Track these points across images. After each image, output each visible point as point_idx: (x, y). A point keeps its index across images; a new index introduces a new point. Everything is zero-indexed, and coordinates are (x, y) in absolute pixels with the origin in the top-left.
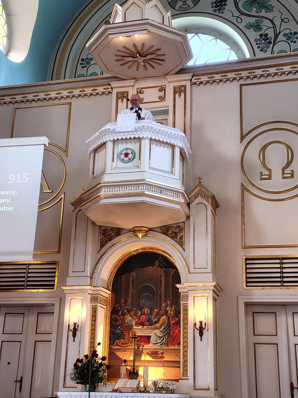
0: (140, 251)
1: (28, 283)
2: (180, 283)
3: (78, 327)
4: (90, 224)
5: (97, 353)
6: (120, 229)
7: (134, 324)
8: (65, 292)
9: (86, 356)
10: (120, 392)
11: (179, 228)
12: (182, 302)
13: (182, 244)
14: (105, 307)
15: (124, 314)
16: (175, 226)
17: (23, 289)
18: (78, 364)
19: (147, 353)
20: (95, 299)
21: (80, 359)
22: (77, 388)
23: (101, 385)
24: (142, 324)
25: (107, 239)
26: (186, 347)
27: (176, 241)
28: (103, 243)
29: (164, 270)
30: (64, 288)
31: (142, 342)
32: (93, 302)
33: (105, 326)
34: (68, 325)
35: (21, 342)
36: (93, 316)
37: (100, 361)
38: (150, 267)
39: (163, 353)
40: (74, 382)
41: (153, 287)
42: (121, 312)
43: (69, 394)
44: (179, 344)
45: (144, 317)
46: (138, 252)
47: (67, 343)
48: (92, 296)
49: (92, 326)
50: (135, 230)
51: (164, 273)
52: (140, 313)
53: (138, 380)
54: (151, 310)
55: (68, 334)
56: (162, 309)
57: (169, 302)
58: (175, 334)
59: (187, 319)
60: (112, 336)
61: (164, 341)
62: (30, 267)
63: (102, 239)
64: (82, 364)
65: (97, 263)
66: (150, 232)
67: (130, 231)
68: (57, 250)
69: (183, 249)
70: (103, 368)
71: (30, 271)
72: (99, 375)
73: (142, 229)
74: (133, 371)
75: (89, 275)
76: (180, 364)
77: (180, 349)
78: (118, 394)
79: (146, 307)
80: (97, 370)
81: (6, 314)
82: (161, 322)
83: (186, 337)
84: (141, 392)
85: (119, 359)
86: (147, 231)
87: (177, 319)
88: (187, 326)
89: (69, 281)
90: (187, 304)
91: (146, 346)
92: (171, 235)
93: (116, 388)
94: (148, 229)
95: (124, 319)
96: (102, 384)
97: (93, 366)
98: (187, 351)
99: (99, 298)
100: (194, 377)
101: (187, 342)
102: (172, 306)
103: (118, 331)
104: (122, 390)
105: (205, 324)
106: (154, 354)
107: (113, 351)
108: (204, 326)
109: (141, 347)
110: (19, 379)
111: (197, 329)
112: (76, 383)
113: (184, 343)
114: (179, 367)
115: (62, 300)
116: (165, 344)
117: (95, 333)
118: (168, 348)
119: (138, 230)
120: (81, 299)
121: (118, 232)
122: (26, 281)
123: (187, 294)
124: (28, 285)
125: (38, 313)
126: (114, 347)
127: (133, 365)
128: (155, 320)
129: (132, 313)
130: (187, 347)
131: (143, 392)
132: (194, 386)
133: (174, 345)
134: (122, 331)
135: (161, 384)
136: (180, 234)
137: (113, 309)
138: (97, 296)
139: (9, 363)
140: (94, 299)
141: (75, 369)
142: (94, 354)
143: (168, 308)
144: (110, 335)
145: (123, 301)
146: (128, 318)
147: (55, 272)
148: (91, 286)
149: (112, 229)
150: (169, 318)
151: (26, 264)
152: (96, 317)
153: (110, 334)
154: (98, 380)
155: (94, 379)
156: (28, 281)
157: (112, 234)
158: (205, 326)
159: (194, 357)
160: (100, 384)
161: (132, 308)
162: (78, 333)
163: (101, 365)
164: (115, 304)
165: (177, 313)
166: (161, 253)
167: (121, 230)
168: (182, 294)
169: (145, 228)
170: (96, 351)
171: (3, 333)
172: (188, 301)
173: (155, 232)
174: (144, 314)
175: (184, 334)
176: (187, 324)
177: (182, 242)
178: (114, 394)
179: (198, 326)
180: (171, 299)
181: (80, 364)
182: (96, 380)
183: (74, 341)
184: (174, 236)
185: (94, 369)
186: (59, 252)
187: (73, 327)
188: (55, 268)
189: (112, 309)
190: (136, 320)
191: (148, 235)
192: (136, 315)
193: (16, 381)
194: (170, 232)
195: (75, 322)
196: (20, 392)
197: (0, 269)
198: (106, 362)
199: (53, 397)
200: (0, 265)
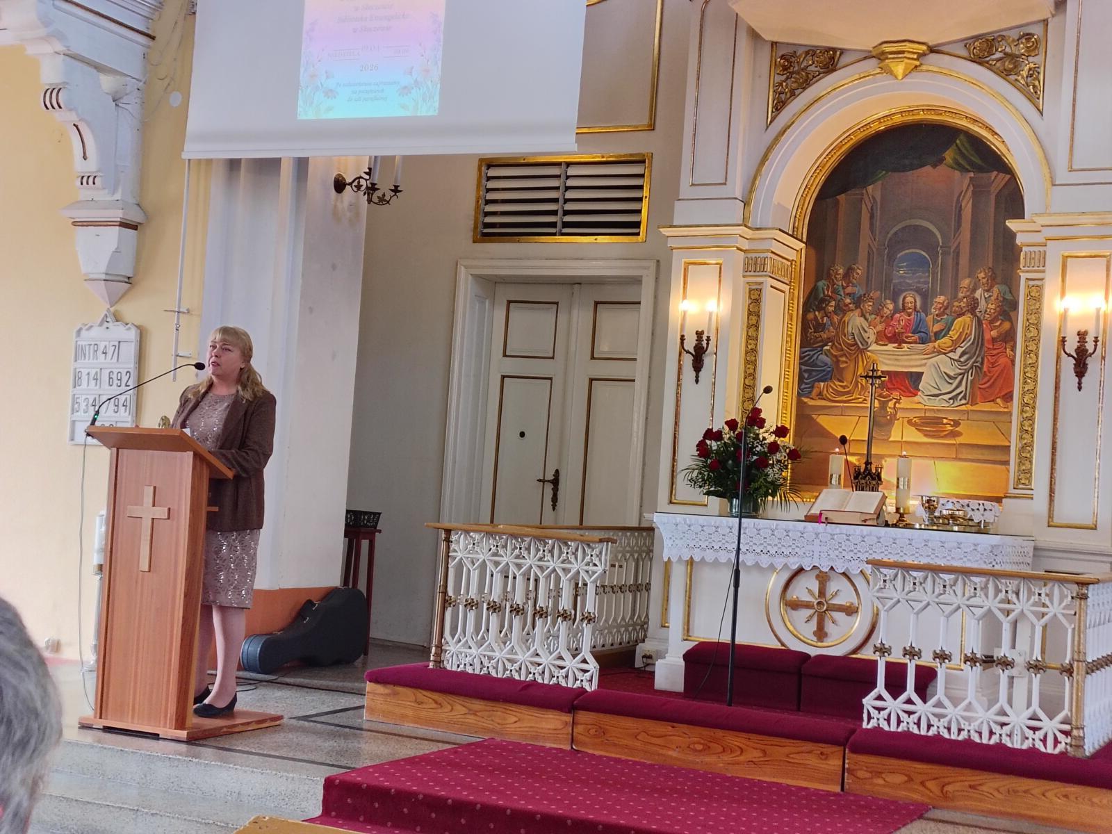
0: (898, 119)
1: (568, 219)
2: (1019, 213)
3: (708, 344)
4: (744, 42)
5: (763, 415)
6: (834, 50)
7: (873, 338)
8: (671, 243)
9: (732, 424)
10: (828, 522)
11: (1028, 40)
12: (1023, 276)
13: (1033, 94)
14: (786, 288)
15: (841, 310)
16: (1014, 35)
17: (554, 234)
18: (708, 442)
19: (910, 422)
20: (756, 264)
21: (714, 431)
22: (706, 505)
23: (773, 501)
24: (896, 339)
25: (795, 85)
26: (1029, 406)
27: (1014, 84)
28: (783, 96)
29: (970, 178)
30: (666, 231)
31: (895, 389)
32: (752, 273)
33: (787, 342)
34: (679, 337)
35: (551, 379)
36: (750, 313)
37: (771, 439)
38: (928, 168)
39: (956, 423)
40: (698, 490)
41: (935, 231)
42: (833, 303)
43: (685, 520)
44: (1008, 397)
45: (902, 318)
46: (889, 123)
47: (679, 385)
48: (749, 255)
49: (750, 341)
50: (883, 53)
51: (971, 188)
52: (891, 307)
53: (881, 494)
54: (926, 296)
55: (680, 361)
56: (961, 295)
57: (982, 275)
58: (997, 370)
59: (1037, 326)
60: (805, 371)
61: (962, 388)
62: (572, 171)
63: (781, 84)
64: (719, 443)
65: (765, 158)
66: (933, 56)
67: (868, 56)
68: (646, 121)
69: (1039, 110)
70: (779, 456)
71: (570, 183)
72: (767, 475)
73: (907, 47)
74: (866, 468)
75: (738, 194)
76: (1009, 455)
77: (1010, 414)
78: (820, 527)
79: (909, 288)
80: (763, 462)
81: (509, 302)
82: (954, 334)
83: (1031, 379)
84: (887, 525)
85: (824, 433)
86: (921, 56)
87: (1007, 325)
88: (1037, 345)
89: (682, 213)
90: (1042, 279)
91: (905, 402)
92: (998, 64)
93: (815, 511)
94: (924, 48)
95: (842, 324)
96: (777, 498)
97: (751, 451)
98: (1031, 419)
99: (768, 262)
100: (1052, 491)
101: (1033, 391)
102: (992, 287)
103: (823, 357)
104: (834, 517)
105: (1096, 340)
106: (930, 424)
107: (807, 412)
108: (1090, 346)
109: (891, 404)
110: (550, 476)
111: (1069, 355)
112: (704, 494)
113: (1023, 394)
114: (1007, 463)
115: (662, 268)
116: (964, 397)
117: (756, 360)
118: (974, 408)
119: (892, 53)
120: (717, 264)
121: (830, 60)
122: (560, 213)
123: (1041, 249)
124: (566, 225)
125: (597, 303)
126: (811, 403)
127: (866, 452)
128: (936, 328)
129: (868, 306)
130: (1034, 408)
131: (895, 526)
132: (1051, 516)
133: (993, 401)
134: (836, 356)
135: (950, 506)
136: (1031, 59)
137: (811, 293)
138: (762, 255)
139: (522, 434)
140: (754, 265)
141: (700, 455)
142: (755, 419)
143: (978, 294)
144: (800, 369)
145: (841, 271)
146: (855, 321)
147: (641, 187)
148: (746, 226)
149: (811, 52)
150: (980, 323)
151: (559, 164)
152: (759, 316)
153: (800, 364)
154: (765, 490)
155: (753, 485)
156: (566, 213)
157: (812, 68)
158: (1096, 346)
159: (1054, 436)
160: (770, 498)
161: (868, 292)
162: (708, 360)
163: (774, 447)
164: (818, 278)
165: (1008, 308)
166: (964, 123)
167: (838, 53)
168: (1024, 249)
169: (916, 46)
170: (759, 411)
171: (505, 355)
172: (1044, 271)
173: (947, 58)
174: (904, 309)
175: (1025, 367)
176: (1036, 340)
177: (1034, 87)
178: (811, 526)
179: (1071, 346)
180: (990, 265)
181: (714, 445)
182: (760, 487)
183: (697, 381)
184: (1008, 68)
185: (755, 457)
186: (652, 127)
187: (694, 343)
188: (642, 176)
189: (806, 296)
190: (880, 327)
191: (924, 67)
192: (878, 312)
193: (542, 481)
194: (998, 55)
195: (700, 330)
196: (554, 509)
197: (489, 179)
198: (788, 441)
199: (642, 526)
200: (489, 166)
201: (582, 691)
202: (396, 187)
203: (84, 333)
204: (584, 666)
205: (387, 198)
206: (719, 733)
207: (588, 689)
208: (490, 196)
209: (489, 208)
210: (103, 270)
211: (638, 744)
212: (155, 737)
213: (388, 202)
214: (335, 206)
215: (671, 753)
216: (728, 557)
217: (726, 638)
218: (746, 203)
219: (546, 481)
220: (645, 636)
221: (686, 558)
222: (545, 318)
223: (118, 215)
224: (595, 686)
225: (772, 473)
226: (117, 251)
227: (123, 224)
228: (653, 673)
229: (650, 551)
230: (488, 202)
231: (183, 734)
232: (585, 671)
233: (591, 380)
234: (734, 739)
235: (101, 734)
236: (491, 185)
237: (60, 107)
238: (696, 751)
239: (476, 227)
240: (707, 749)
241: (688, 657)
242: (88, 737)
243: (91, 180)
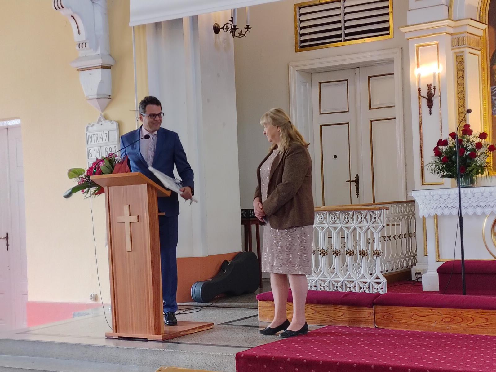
1: (348, 31)
3: (434, 91)
5: (471, 128)
8: (407, 36)
9: (453, 135)
14: (479, 53)
17: (341, 41)
20: (458, 41)
21: (443, 140)
22: (443, 184)
23: (482, 177)
30: (404, 30)
32: (457, 47)
33: (483, 84)
34: (417, 89)
35: (348, 123)
36: (458, 70)
37: (478, 140)
40: (437, 175)
43: (430, 193)
49: (459, 87)
55: (419, 103)
62: (346, 4)
64: (446, 147)
70: (482, 150)
71: (347, 10)
72: (477, 162)
75: (444, 2)
80: (473, 154)
81: (320, 83)
89: (411, 17)
96: (484, 175)
97: (466, 149)
99: (466, 39)
112: (441, 177)
115: (404, 50)
117: (464, 97)
120: (435, 44)
122: (343, 28)
124: (347, 35)
125: (369, 77)
138: (462, 35)
139: (335, 157)
141: (436, 155)
142: (467, 130)
147: (388, 7)
148: (450, 20)
151: (339, 1)
152: (463, 71)
153: (492, 96)
154: (476, 170)
155: (470, 168)
156: (346, 28)
160: (480, 175)
162: (435, 100)
163: (479, 146)
170: (469, 126)
171: (321, 114)
181: (443, 148)
182: (473, 169)
183: (431, 114)
185: (468, 152)
187: (427, 91)
193: (350, 181)
195: (429, 84)
196: (358, 196)
197: (301, 15)
198: (488, 141)
199: (408, 200)
200: (300, 8)
201: (378, 294)
202: (248, 26)
203: (90, 128)
204: (378, 281)
205: (243, 33)
206: (459, 311)
207: (382, 293)
208: (303, 25)
209: (303, 31)
210: (96, 93)
211: (413, 322)
212: (145, 340)
213: (244, 35)
214: (216, 41)
215: (432, 325)
216: (455, 212)
217: (459, 258)
218: (449, 7)
219: (352, 181)
220: (417, 262)
221: (433, 214)
222: (341, 89)
223: (99, 62)
224: (385, 291)
225: (479, 160)
226: (102, 82)
227: (103, 67)
228: (421, 282)
229: (414, 214)
230: (302, 28)
231: (159, 337)
232: (379, 283)
233: (371, 121)
234: (467, 313)
236: (302, 18)
237: (63, 8)
238: (446, 322)
239: (296, 43)
240: (452, 321)
241: (439, 270)
242: (111, 343)
243: (84, 45)
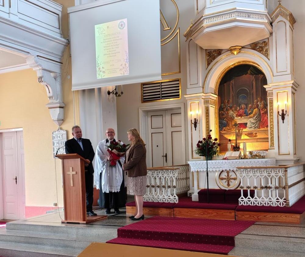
0: (236, 64)
2: (266, 84)
3: (197, 121)
4: (199, 50)
5: (211, 136)
6: (220, 50)
7: (235, 116)
8: (186, 99)
9: (204, 139)
10: (228, 159)
11: (265, 43)
12: (268, 98)
14: (214, 106)
15: (227, 110)
16: (261, 42)
17: (160, 99)
18: (199, 144)
19: (245, 134)
21: (200, 141)
22: (200, 158)
24: (241, 115)
25: (212, 59)
26: (272, 128)
27: (262, 54)
28: (209, 62)
29: (254, 77)
30: (185, 96)
31: (241, 127)
32: (206, 104)
33: (216, 119)
34: (190, 120)
35: (163, 133)
36: (206, 113)
37: (214, 141)
38: (244, 75)
39: (256, 134)
40: (198, 155)
41: (247, 90)
42: (225, 109)
43: (195, 162)
44: (267, 126)
45: (241, 110)
46: (234, 66)
47: (192, 131)
48: (205, 100)
49: (207, 120)
50: (231, 49)
51: (255, 79)
52: (239, 108)
53: (240, 152)
54: (247, 105)
55: (191, 126)
56: (254, 104)
57: (259, 99)
58: (264, 120)
59: (272, 109)
60: (221, 125)
61: (257, 125)
62: (162, 84)
63: (208, 59)
65: (206, 77)
66: (243, 49)
67: (228, 50)
68: (178, 71)
69: (268, 59)
70: (215, 145)
71: (162, 87)
72: (213, 150)
73: (237, 47)
74: (236, 146)
75: (201, 85)
76: (268, 139)
77: (268, 130)
78: (226, 161)
79: (243, 103)
80: (212, 147)
81: (151, 116)
82: (254, 113)
83: (272, 122)
84: (242, 159)
85: (226, 139)
86: (240, 49)
87: (266, 110)
88: (273, 114)
89: (188, 91)
90: (272, 98)
92: (258, 49)
93: (225, 157)
94: (241, 47)
95: (228, 113)
96: (216, 155)
97: (209, 145)
98: (273, 131)
99: (209, 101)
100: (279, 147)
101: (273, 125)
102: (261, 101)
103: (224, 122)
105: (286, 111)
106: (250, 134)
107: (222, 134)
108: (285, 113)
109: (241, 131)
110: (165, 155)
111: (280, 115)
113: (271, 125)
114: (268, 142)
115: (185, 104)
116: (257, 127)
117: (209, 124)
118: (260, 130)
119: (233, 49)
120: (197, 102)
121: (219, 52)
123: (272, 91)
124: (163, 97)
125: (171, 114)
126: (222, 132)
127: (235, 142)
128: (250, 112)
129: (233, 109)
130: (273, 128)
131: (244, 159)
132: (279, 153)
133: (264, 128)
134: (227, 121)
135: (255, 153)
136: (265, 47)
138: (208, 99)
139: (157, 146)
140: (206, 102)
141: (198, 147)
142: (209, 137)
143: (258, 103)
144: (219, 125)
145: (226, 101)
146: (231, 113)
147: (179, 86)
148: (203, 93)
149: (215, 51)
150: (259, 110)
151: (159, 83)
152: (208, 114)
153: (219, 124)
154: (213, 153)
155: (211, 153)
156: (162, 94)
157: (215, 55)
158: (286, 113)
159: (278, 134)
160: (214, 155)
161: (233, 105)
162: (198, 125)
163: (214, 143)
164: (221, 103)
165: (265, 106)
166: (252, 64)
167: (221, 50)
168: (268, 92)
169: (239, 47)
170: (210, 135)
171: (152, 128)
172: (273, 97)
173: (246, 49)
174: (242, 108)
175: (270, 119)
176: (272, 112)
177: (267, 54)
178: (224, 161)
179: (280, 113)
180: (261, 96)
181: (201, 144)
184: (261, 50)
186: (180, 72)
187: (194, 121)
188: (179, 84)
189: (219, 107)
190: (237, 113)
191: (241, 52)
192: (236, 110)
193: (163, 156)
194: (258, 47)
195: (195, 118)
196: (166, 162)
197: (144, 88)
198: (218, 141)
199: (187, 164)
200: (143, 85)
201: (175, 203)
202: (122, 92)
203: (54, 133)
204: (175, 198)
205: (120, 95)
206: (206, 210)
207: (176, 203)
208: (145, 92)
209: (144, 95)
210: (57, 118)
211: (189, 214)
212: (79, 223)
213: (121, 96)
214: (108, 98)
215: (196, 215)
216: (205, 170)
217: (206, 188)
218: (203, 88)
220: (190, 189)
221: (196, 171)
222: (159, 119)
223: (58, 105)
224: (178, 202)
225: (214, 149)
226: (59, 113)
227: (60, 107)
228: (191, 197)
229: (189, 170)
230: (144, 93)
231: (85, 222)
232: (175, 199)
233: (172, 132)
234: (210, 211)
235: (67, 224)
236: (144, 89)
237: (42, 81)
238: (202, 214)
239: (142, 99)
240: (204, 214)
241: (198, 193)
242: (64, 225)
243: (51, 98)
